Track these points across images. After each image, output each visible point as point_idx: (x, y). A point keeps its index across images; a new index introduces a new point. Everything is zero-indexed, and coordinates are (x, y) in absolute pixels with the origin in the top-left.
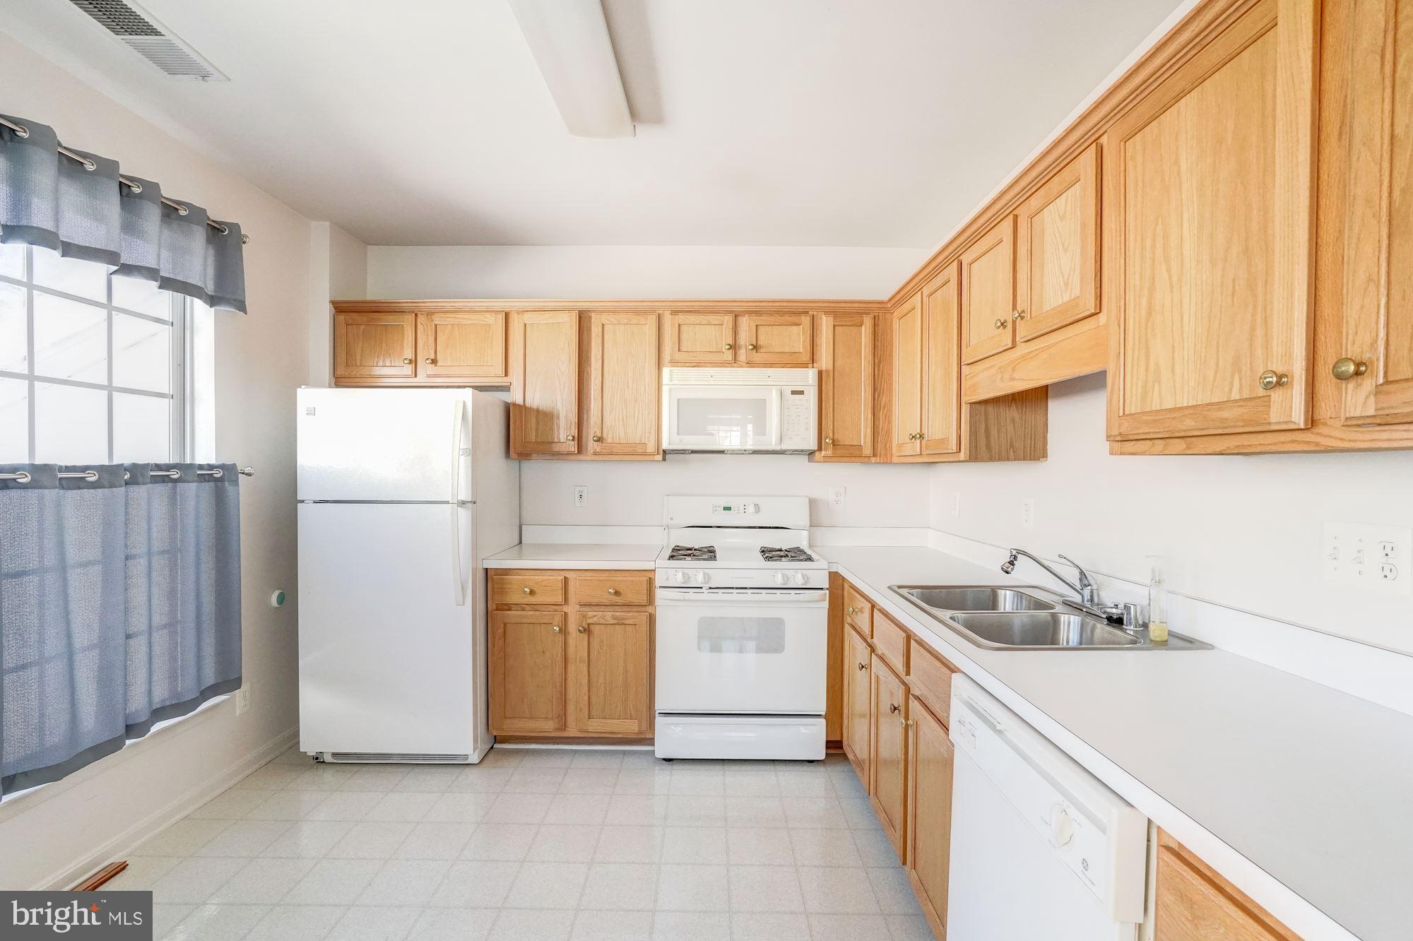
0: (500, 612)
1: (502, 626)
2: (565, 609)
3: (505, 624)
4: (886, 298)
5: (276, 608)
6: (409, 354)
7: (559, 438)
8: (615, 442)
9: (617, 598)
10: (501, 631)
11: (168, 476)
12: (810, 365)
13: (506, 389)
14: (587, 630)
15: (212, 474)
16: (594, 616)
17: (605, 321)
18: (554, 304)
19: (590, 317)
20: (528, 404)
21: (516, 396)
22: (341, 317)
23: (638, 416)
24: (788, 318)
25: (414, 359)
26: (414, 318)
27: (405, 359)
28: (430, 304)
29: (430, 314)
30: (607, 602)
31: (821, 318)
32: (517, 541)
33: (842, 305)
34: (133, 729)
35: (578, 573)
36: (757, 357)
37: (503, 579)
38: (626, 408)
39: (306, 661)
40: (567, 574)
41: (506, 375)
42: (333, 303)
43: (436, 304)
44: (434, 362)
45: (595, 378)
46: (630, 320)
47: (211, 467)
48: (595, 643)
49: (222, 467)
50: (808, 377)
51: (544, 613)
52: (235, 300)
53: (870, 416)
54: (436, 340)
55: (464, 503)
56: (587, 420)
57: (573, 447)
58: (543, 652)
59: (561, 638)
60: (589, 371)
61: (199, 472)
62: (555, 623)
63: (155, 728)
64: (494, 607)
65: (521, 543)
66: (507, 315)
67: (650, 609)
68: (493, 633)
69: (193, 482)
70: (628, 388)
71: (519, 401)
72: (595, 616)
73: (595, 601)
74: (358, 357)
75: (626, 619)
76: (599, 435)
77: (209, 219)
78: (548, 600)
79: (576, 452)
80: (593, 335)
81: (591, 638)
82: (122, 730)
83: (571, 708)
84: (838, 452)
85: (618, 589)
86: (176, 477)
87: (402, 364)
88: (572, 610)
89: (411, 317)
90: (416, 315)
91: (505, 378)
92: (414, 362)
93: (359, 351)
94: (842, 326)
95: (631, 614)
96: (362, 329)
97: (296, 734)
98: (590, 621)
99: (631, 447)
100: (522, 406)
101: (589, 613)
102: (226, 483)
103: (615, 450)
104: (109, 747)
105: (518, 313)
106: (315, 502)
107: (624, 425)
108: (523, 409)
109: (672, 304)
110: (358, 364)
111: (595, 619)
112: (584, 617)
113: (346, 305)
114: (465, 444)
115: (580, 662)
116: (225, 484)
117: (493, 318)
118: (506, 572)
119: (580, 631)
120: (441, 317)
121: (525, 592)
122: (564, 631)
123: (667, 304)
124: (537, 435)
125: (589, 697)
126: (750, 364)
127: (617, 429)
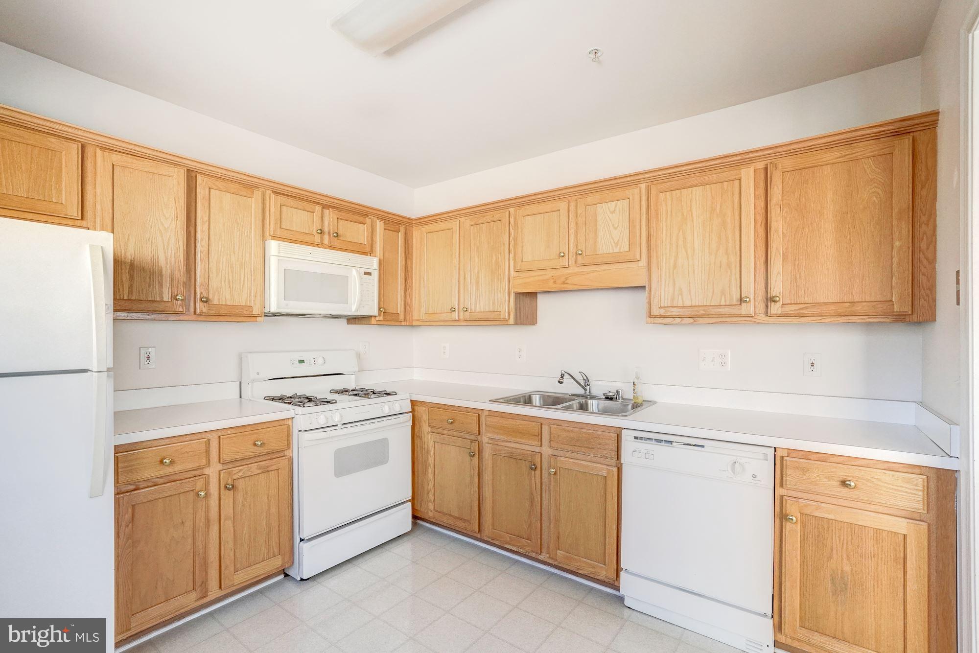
1: (130, 508)
3: (134, 507)
4: (413, 217)
7: (162, 298)
8: (221, 303)
9: (261, 448)
10: (128, 515)
12: (369, 254)
14: (232, 487)
16: (238, 471)
17: (210, 185)
19: (198, 178)
23: (244, 281)
24: (357, 218)
30: (253, 455)
31: (376, 222)
33: (390, 216)
36: (336, 243)
37: (131, 455)
38: (232, 272)
40: (209, 436)
41: (82, 217)
45: (202, 240)
46: (237, 191)
48: (239, 497)
50: (373, 263)
53: (403, 294)
57: (179, 306)
59: (204, 502)
66: (83, 147)
67: (288, 453)
70: (234, 253)
72: (240, 471)
73: (240, 456)
75: (270, 466)
76: (205, 296)
78: (188, 467)
79: (184, 312)
81: (236, 494)
84: (386, 317)
85: (263, 440)
88: (214, 470)
91: (81, 221)
94: (389, 230)
95: (274, 461)
98: (235, 477)
99: (238, 309)
101: (234, 469)
103: (221, 311)
107: (230, 287)
109: (276, 185)
111: (241, 474)
112: (230, 474)
118: (133, 446)
121: (163, 463)
123: (272, 184)
126: (331, 247)
127: (224, 290)
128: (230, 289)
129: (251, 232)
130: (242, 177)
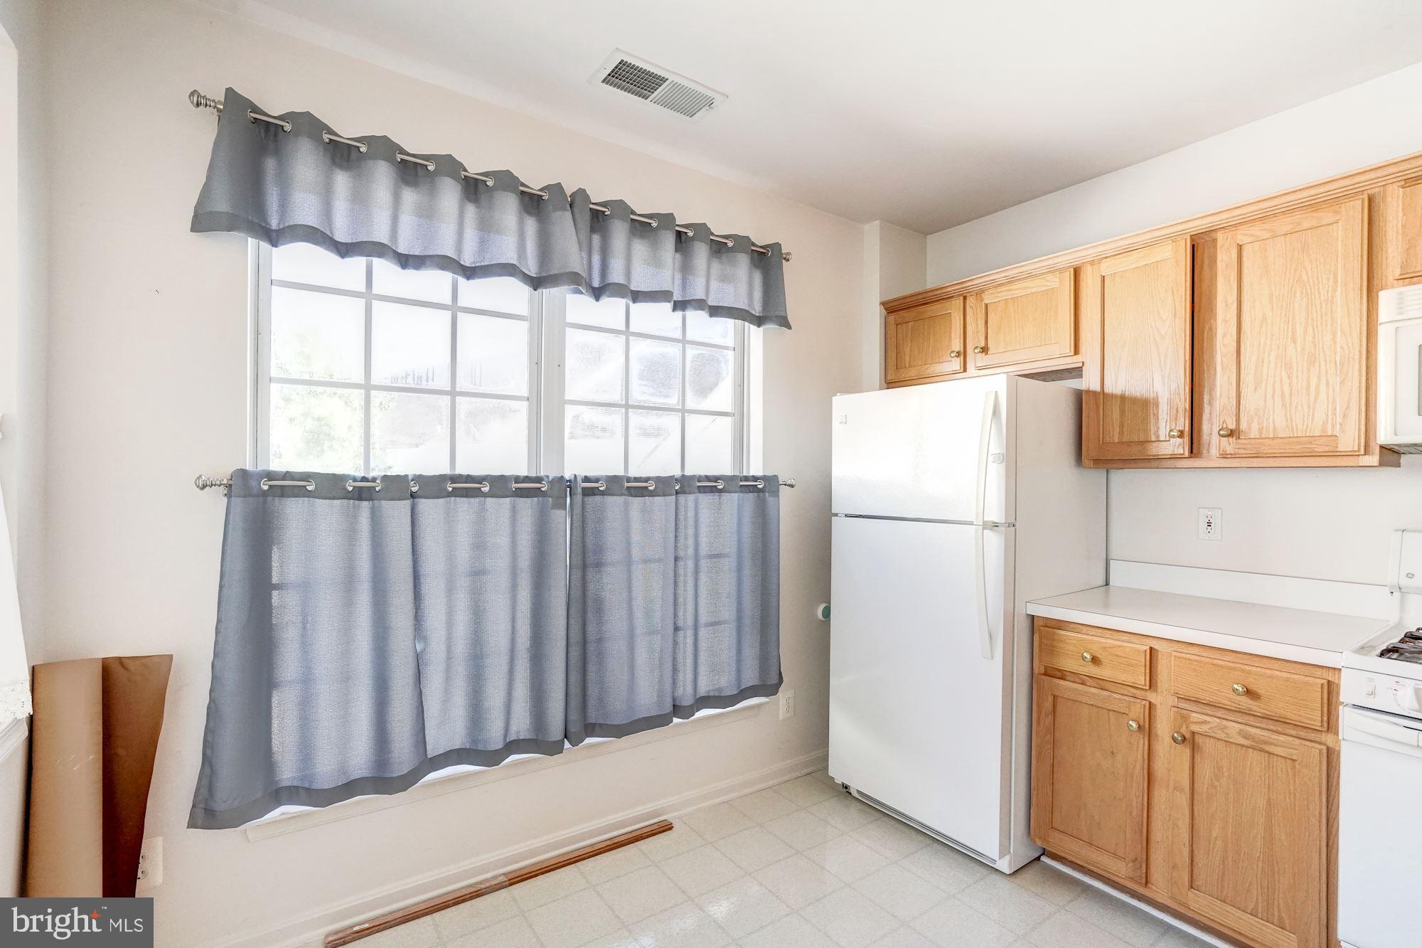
0: (1047, 677)
1: (1050, 699)
2: (1152, 697)
3: (1055, 697)
5: (821, 620)
6: (957, 345)
7: (1158, 436)
8: (1265, 435)
9: (1250, 701)
10: (1048, 704)
11: (716, 486)
13: (1076, 372)
14: (1189, 741)
15: (756, 485)
16: (1201, 722)
17: (1241, 239)
18: (1148, 236)
19: (1215, 241)
20: (1107, 390)
21: (1090, 381)
22: (892, 318)
23: (1317, 389)
25: (962, 350)
26: (962, 302)
27: (953, 351)
28: (978, 280)
29: (979, 293)
30: (1233, 706)
32: (1101, 581)
34: (678, 710)
35: (1176, 647)
37: (1054, 633)
39: (836, 682)
40: (1156, 645)
41: (1076, 352)
42: (883, 304)
43: (984, 280)
44: (985, 350)
45: (1225, 335)
46: (1299, 224)
47: (755, 479)
48: (1205, 770)
49: (764, 478)
51: (1115, 695)
52: (777, 317)
54: (986, 322)
55: (996, 525)
56: (1210, 404)
57: (1178, 446)
58: (1113, 753)
59: (1142, 742)
60: (1214, 327)
61: (742, 483)
62: (1132, 715)
63: (699, 714)
64: (1042, 670)
65: (1107, 584)
66: (1077, 272)
67: (1329, 739)
68: (1039, 706)
69: (736, 492)
70: (1295, 342)
71: (1095, 386)
72: (1207, 722)
73: (1206, 697)
74: (907, 358)
75: (1272, 744)
76: (1232, 426)
77: (754, 244)
78: (1122, 677)
79: (1187, 454)
80: (1220, 266)
81: (1198, 758)
82: (668, 708)
83: (1157, 857)
85: (1253, 687)
86: (720, 487)
87: (950, 359)
88: (1163, 701)
89: (958, 302)
90: (965, 298)
91: (1076, 356)
92: (963, 354)
93: (907, 351)
95: (1282, 738)
96: (910, 327)
97: (825, 758)
98: (1195, 728)
99: (1300, 443)
100: (1099, 393)
101: (1193, 714)
102: (767, 494)
103: (1265, 450)
104: (658, 721)
105: (1092, 263)
106: (846, 515)
107: (1284, 405)
108: (1101, 397)
110: (907, 366)
111: (1206, 727)
112: (1185, 718)
113: (896, 303)
114: (996, 447)
115: (1175, 789)
116: (765, 495)
117: (1057, 280)
118: (1059, 625)
119: (1174, 739)
120: (992, 293)
121: (1084, 658)
122: (1147, 729)
124: (1121, 433)
125: (1192, 852)
127: (1271, 413)
128: (1286, 407)
129: (1335, 290)
130: (1305, 194)
